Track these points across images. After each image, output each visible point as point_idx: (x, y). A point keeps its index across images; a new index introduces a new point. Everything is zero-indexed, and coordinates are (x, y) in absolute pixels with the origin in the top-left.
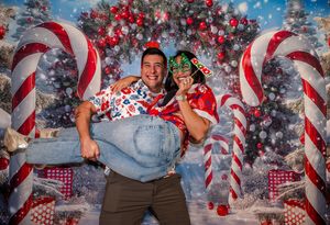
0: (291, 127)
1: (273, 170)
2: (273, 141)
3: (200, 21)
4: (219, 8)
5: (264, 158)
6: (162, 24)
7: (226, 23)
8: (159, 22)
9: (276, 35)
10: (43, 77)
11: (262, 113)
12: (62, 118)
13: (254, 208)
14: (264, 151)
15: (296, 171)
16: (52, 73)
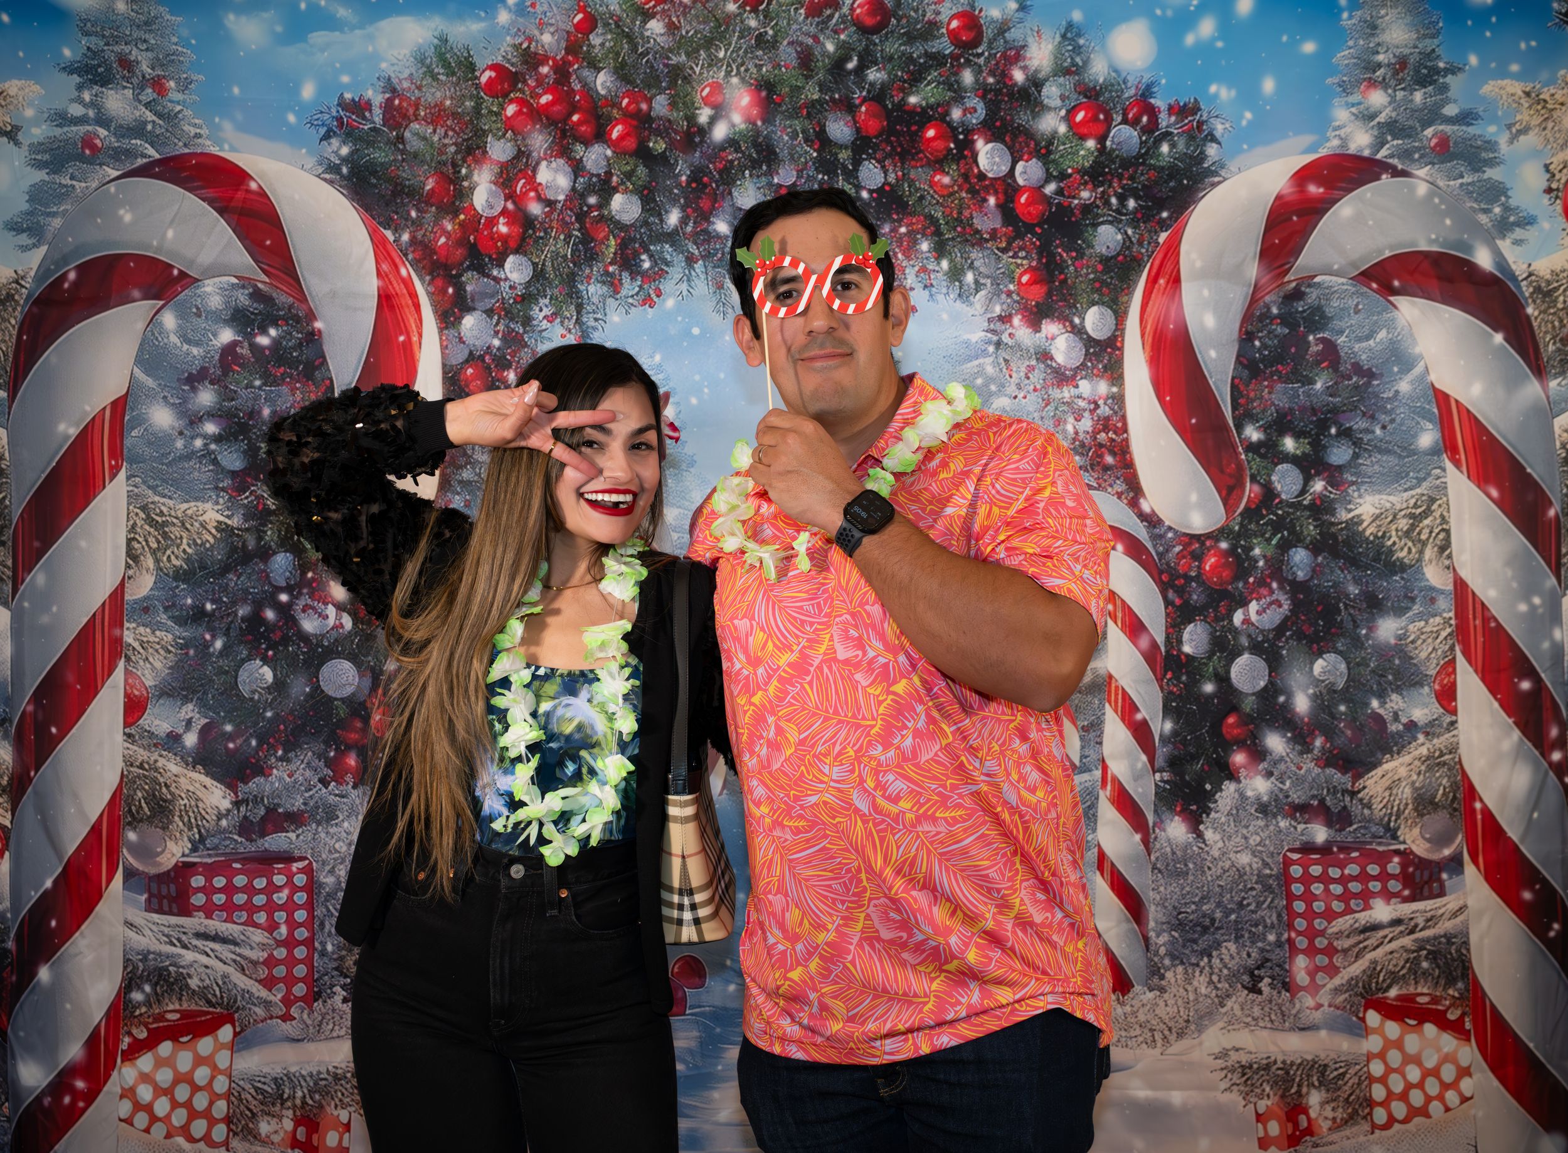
0: (1387, 629)
1: (1308, 848)
2: (1302, 704)
3: (924, 116)
4: (1016, 55)
5: (1259, 786)
6: (732, 143)
7: (1052, 123)
8: (720, 132)
9: (1302, 176)
10: (162, 417)
11: (1240, 563)
12: (255, 619)
13: (1214, 1038)
14: (1258, 754)
15: (1420, 848)
16: (206, 397)
